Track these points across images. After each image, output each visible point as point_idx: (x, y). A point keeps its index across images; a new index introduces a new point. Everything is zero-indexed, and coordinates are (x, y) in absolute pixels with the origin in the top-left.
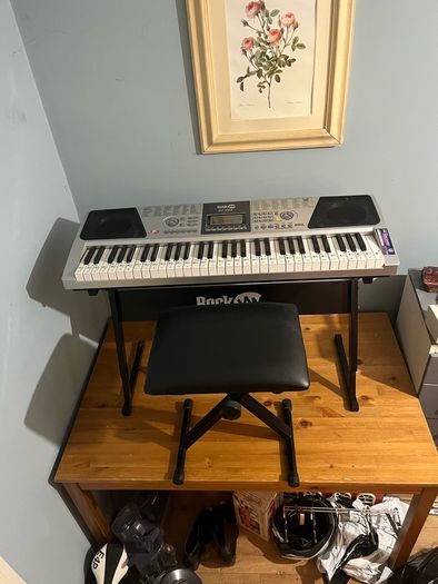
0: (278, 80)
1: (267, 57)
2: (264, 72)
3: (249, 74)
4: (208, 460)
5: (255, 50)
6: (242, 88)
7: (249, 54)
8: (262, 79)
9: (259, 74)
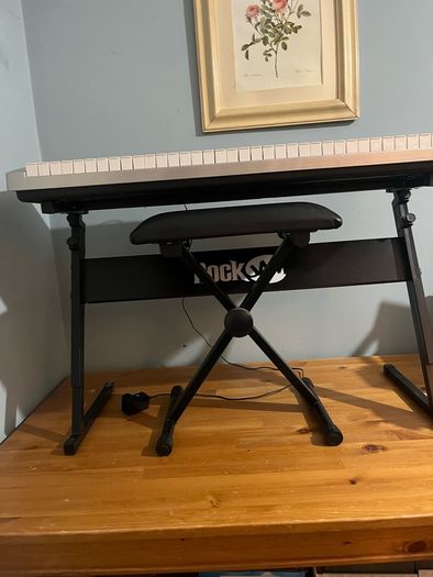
0: (285, 47)
1: (273, 24)
2: (270, 39)
3: (254, 41)
4: (210, 498)
5: (260, 17)
6: (247, 57)
7: (253, 21)
8: (268, 46)
9: (265, 41)
